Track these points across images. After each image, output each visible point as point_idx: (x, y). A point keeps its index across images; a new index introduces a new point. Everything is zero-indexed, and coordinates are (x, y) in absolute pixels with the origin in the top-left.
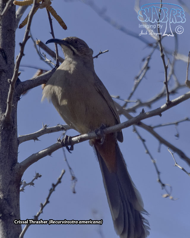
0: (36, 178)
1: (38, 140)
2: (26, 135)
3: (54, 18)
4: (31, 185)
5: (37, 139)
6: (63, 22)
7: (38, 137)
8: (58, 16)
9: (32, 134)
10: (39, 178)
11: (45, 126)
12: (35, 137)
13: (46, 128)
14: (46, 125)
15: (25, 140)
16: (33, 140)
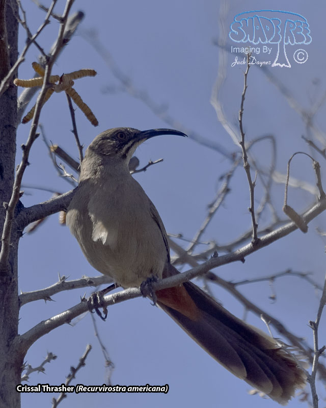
0: (48, 361)
1: (52, 300)
2: (32, 292)
3: (78, 107)
4: (40, 371)
5: (50, 298)
6: (91, 114)
7: (52, 295)
8: (85, 104)
9: (42, 291)
10: (52, 361)
11: (63, 279)
12: (46, 295)
13: (63, 282)
14: (64, 277)
15: (30, 300)
16: (44, 300)
